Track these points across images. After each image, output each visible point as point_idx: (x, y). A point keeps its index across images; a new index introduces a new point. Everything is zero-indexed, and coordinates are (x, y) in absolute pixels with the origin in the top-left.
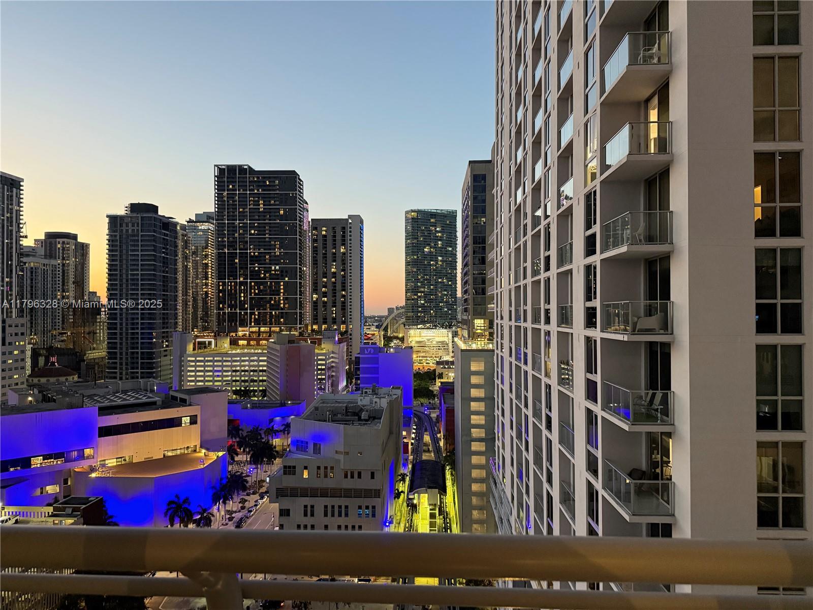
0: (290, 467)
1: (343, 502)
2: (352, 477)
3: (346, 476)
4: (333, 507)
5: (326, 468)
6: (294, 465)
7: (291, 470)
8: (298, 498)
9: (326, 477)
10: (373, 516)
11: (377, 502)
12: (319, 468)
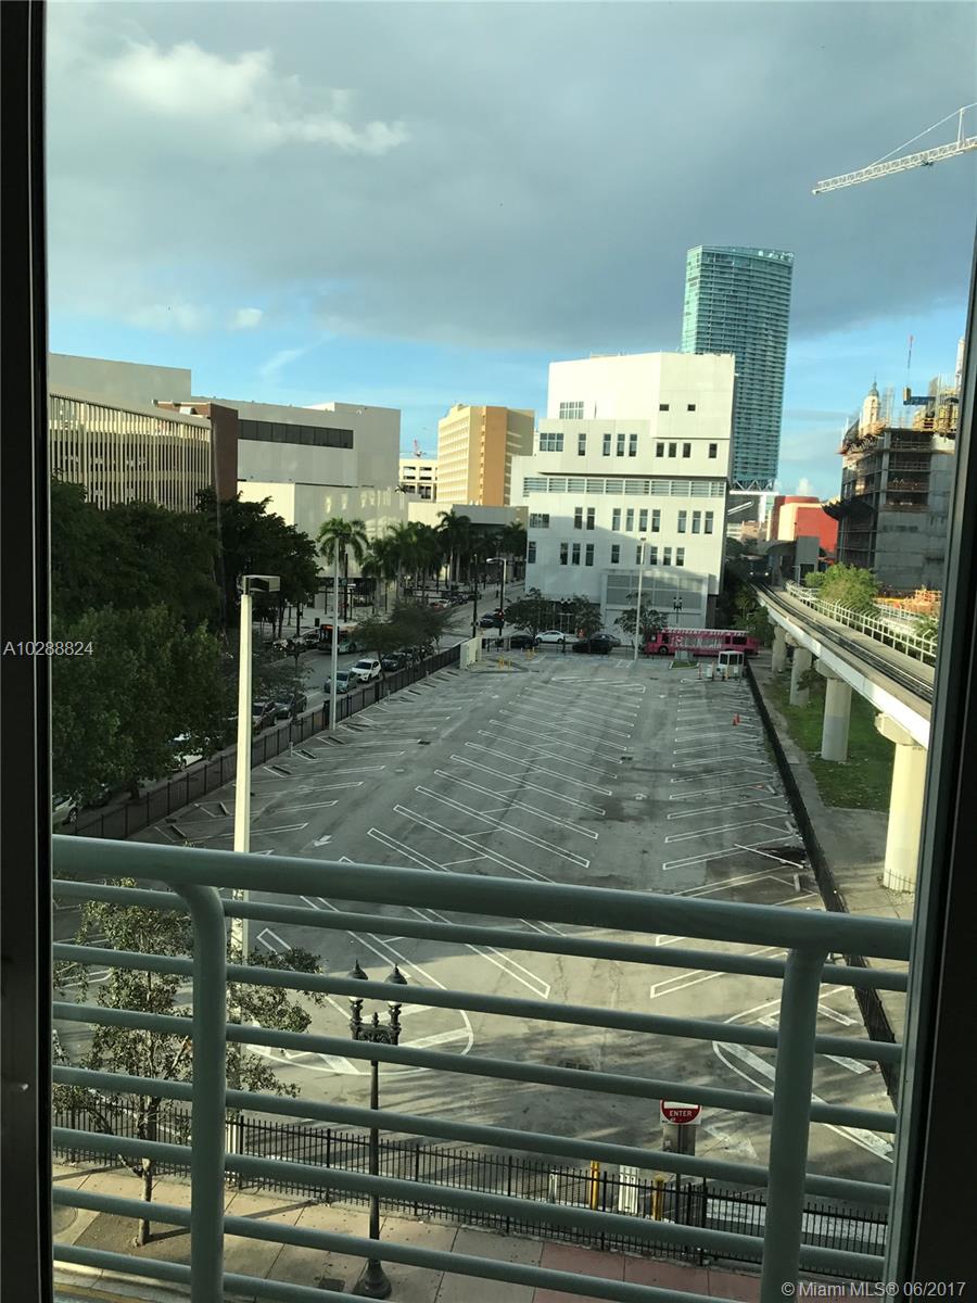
0: (552, 436)
1: (649, 502)
2: (672, 453)
3: (660, 454)
4: (630, 512)
5: (621, 437)
6: (560, 432)
7: (553, 442)
8: (566, 496)
9: (620, 454)
10: (708, 532)
11: (717, 505)
12: (607, 437)
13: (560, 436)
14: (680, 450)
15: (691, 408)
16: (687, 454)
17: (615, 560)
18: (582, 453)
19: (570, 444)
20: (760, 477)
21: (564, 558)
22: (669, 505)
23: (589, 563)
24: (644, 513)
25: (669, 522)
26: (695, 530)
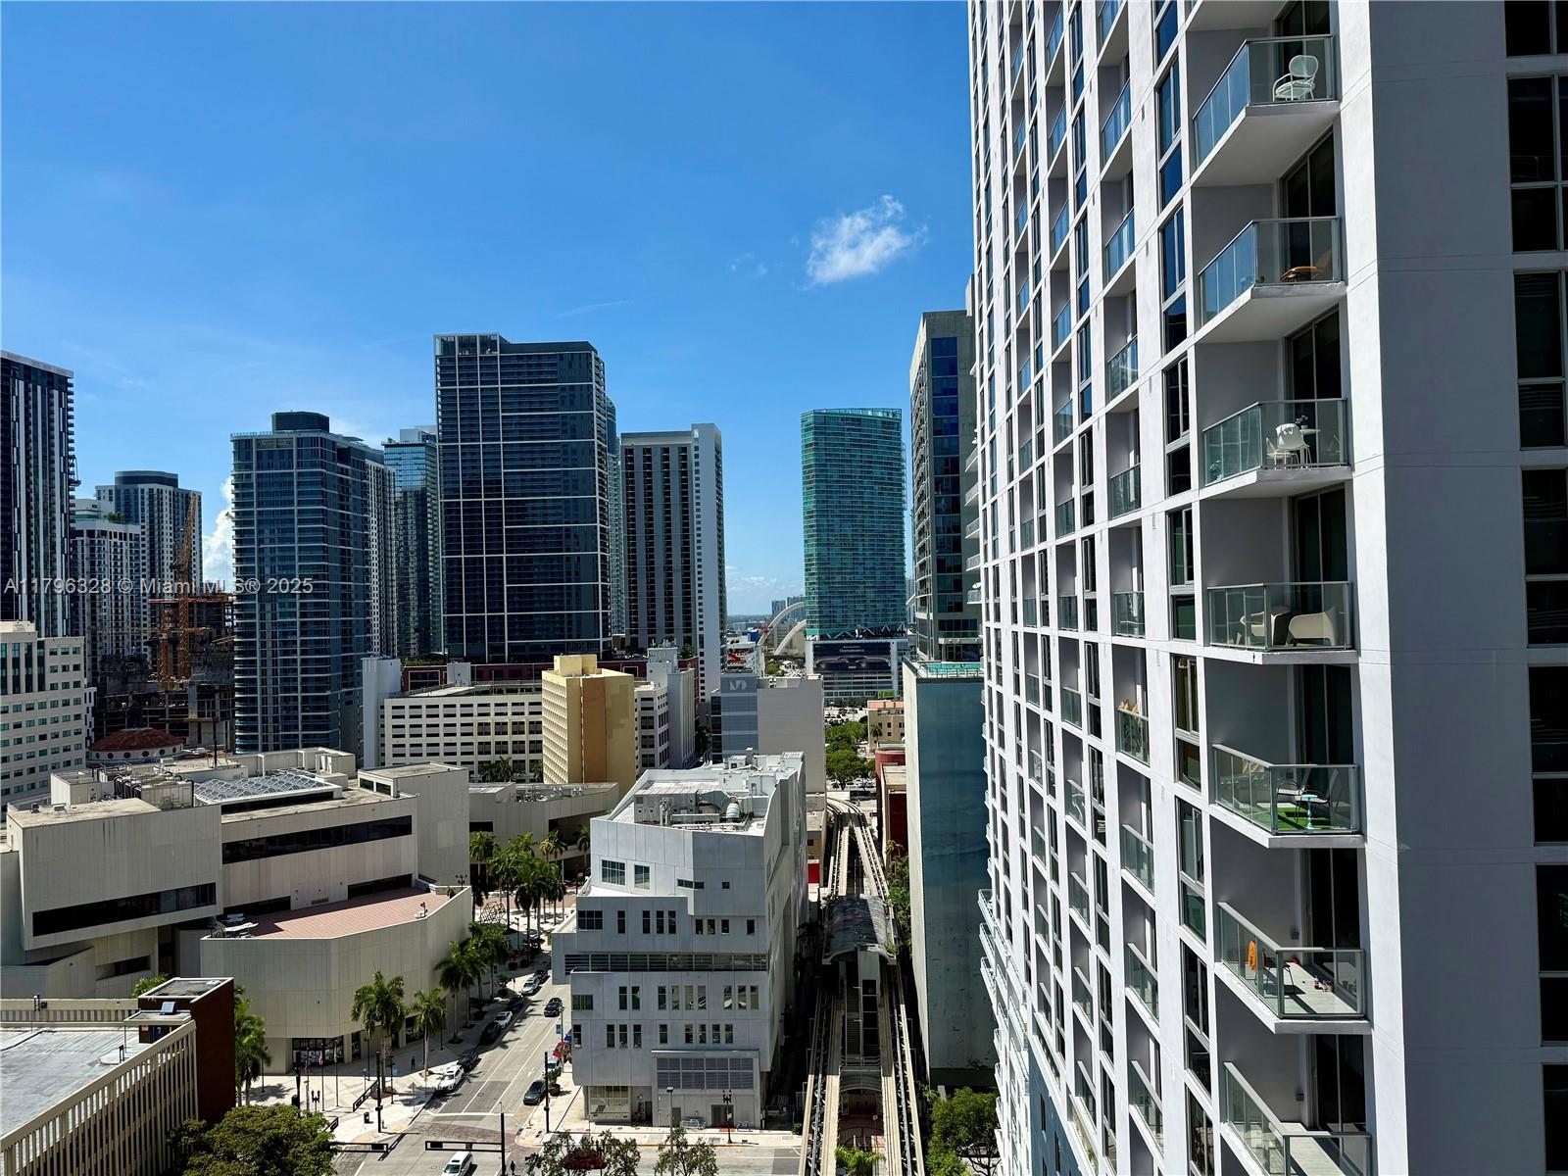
0: (590, 914)
1: (695, 979)
2: (712, 930)
3: (699, 930)
4: (675, 990)
5: (660, 914)
6: (599, 909)
7: (592, 919)
8: (609, 975)
10: (755, 1006)
11: (760, 979)
12: (646, 914)
13: (599, 914)
14: (718, 926)
15: (726, 885)
16: (726, 930)
17: (664, 1040)
18: (622, 930)
19: (610, 921)
20: (890, 623)
21: (611, 1044)
22: (714, 981)
23: (638, 1044)
24: (689, 991)
25: (714, 995)
26: (743, 1006)
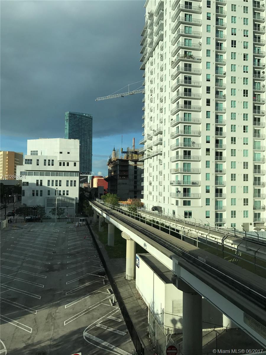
0: (29, 160)
1: (58, 178)
2: (64, 165)
3: (60, 165)
4: (53, 181)
5: (49, 160)
6: (31, 159)
7: (29, 161)
8: (34, 176)
9: (49, 165)
10: (75, 186)
11: (77, 179)
12: (45, 160)
13: (31, 160)
14: (66, 164)
15: (69, 153)
16: (68, 165)
17: (49, 194)
18: (38, 165)
19: (34, 162)
20: (88, 171)
21: (33, 194)
22: (64, 179)
23: (41, 195)
24: (57, 181)
25: (64, 183)
26: (71, 185)
